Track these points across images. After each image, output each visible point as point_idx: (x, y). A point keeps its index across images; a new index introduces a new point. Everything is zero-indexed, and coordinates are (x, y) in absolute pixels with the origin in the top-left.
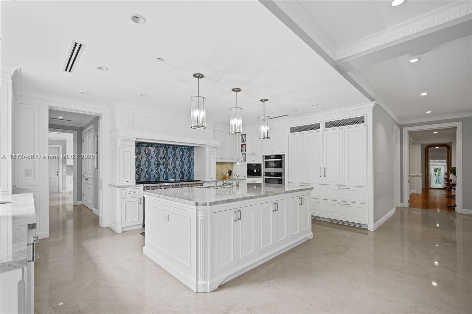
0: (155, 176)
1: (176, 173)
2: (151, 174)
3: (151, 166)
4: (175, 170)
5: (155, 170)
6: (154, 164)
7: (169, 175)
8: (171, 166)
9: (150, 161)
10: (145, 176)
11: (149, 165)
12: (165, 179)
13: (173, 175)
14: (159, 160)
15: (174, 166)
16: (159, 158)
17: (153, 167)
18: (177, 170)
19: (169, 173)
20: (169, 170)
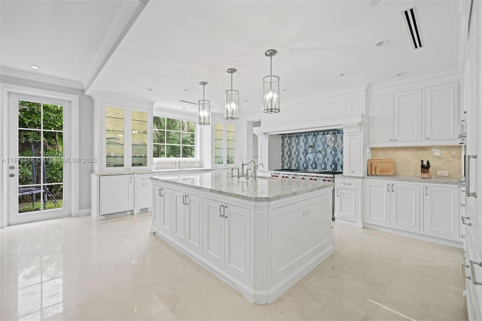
0: (303, 165)
1: (326, 163)
2: (300, 163)
3: (300, 155)
4: (326, 159)
5: (303, 159)
6: (303, 153)
7: (318, 164)
8: (321, 155)
9: (299, 150)
10: (295, 165)
11: (299, 154)
12: (313, 169)
13: (323, 165)
14: (308, 148)
15: (324, 155)
16: (307, 147)
17: (302, 156)
18: (328, 159)
19: (318, 163)
20: (318, 159)
